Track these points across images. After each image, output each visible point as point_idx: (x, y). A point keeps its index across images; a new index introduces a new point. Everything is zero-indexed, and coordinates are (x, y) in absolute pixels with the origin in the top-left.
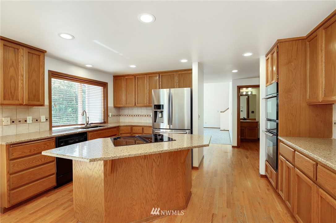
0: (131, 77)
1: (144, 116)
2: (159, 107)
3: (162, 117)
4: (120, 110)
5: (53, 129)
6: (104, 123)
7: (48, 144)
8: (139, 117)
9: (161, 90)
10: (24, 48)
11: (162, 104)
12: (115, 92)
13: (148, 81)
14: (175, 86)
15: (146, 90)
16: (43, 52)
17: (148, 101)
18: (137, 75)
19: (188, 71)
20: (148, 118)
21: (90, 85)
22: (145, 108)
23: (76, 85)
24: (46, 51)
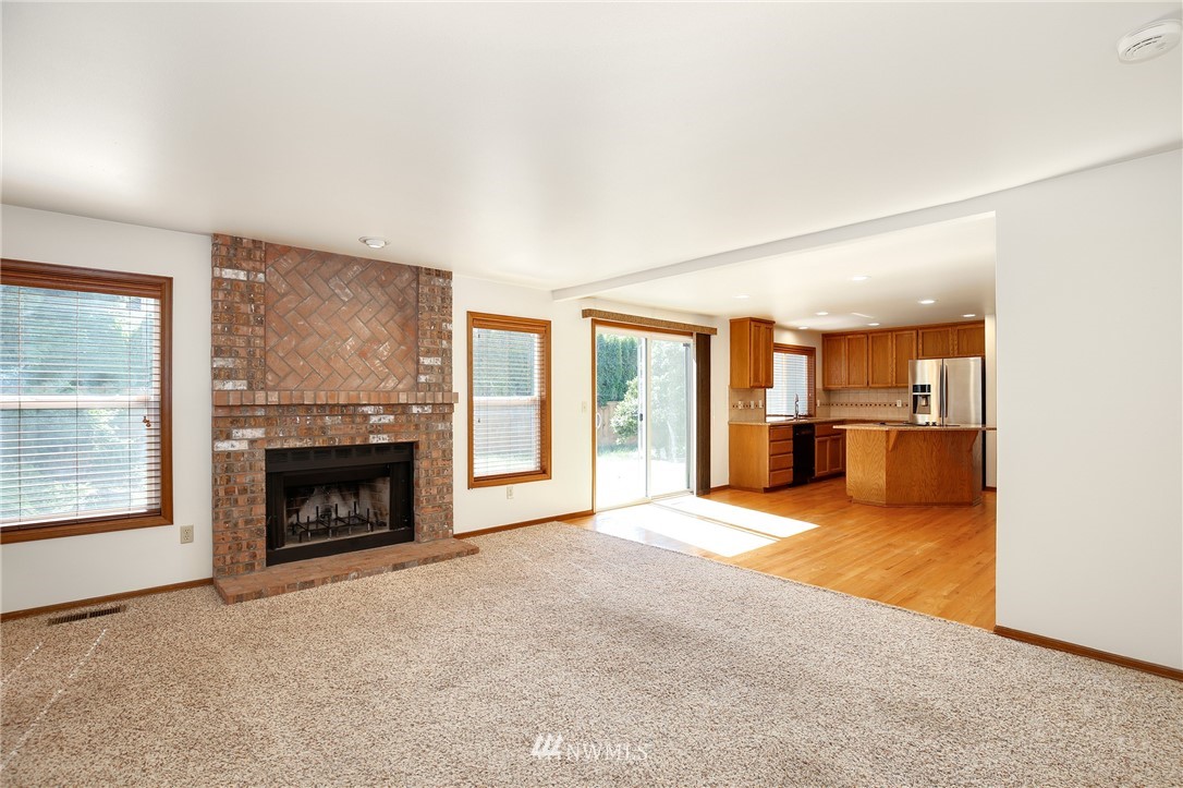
0: (859, 336)
1: (883, 405)
2: (919, 389)
3: (927, 406)
4: (833, 395)
7: (789, 431)
11: (927, 383)
12: (826, 364)
13: (894, 342)
14: (951, 352)
15: (890, 359)
17: (894, 379)
18: (871, 333)
19: (976, 325)
20: (890, 408)
22: (884, 391)
24: (775, 322)
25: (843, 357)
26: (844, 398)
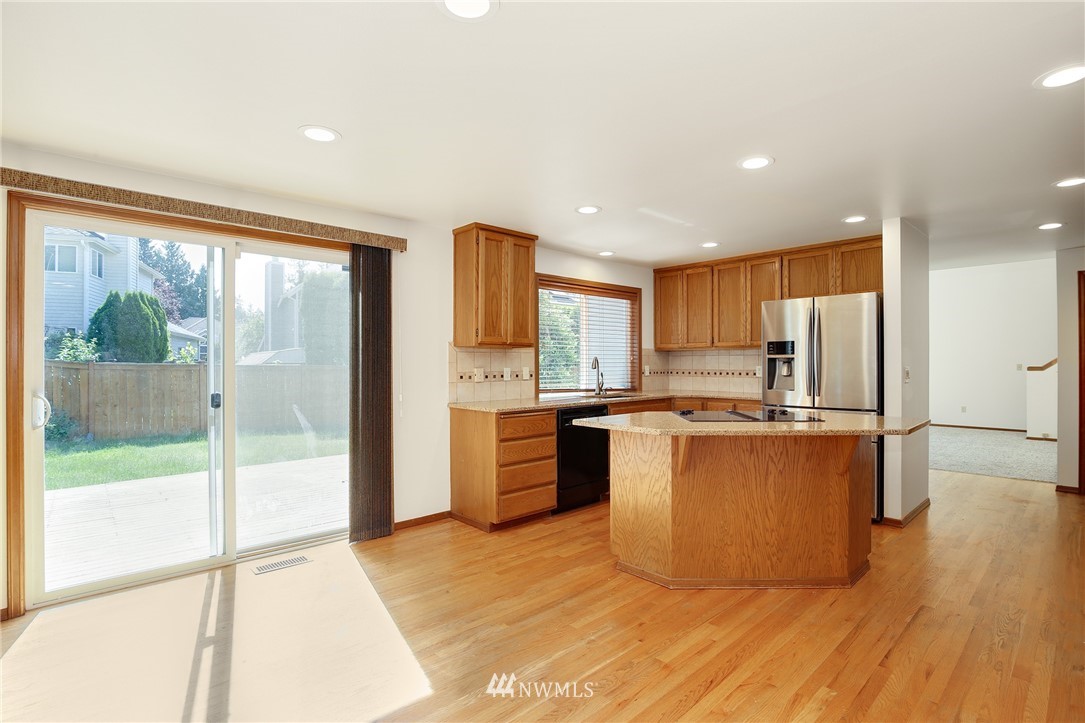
0: (701, 270)
1: (736, 374)
2: (781, 347)
3: (790, 374)
4: (670, 358)
5: (541, 396)
6: (633, 389)
7: (547, 421)
8: (721, 379)
9: (788, 303)
10: (509, 238)
11: (789, 338)
12: (659, 313)
13: (749, 277)
14: (832, 289)
15: (743, 304)
16: (532, 239)
17: (748, 333)
18: (717, 265)
19: (870, 243)
20: (747, 379)
21: (605, 299)
22: (739, 352)
23: (576, 300)
24: (537, 237)
25: (680, 302)
26: (687, 363)
